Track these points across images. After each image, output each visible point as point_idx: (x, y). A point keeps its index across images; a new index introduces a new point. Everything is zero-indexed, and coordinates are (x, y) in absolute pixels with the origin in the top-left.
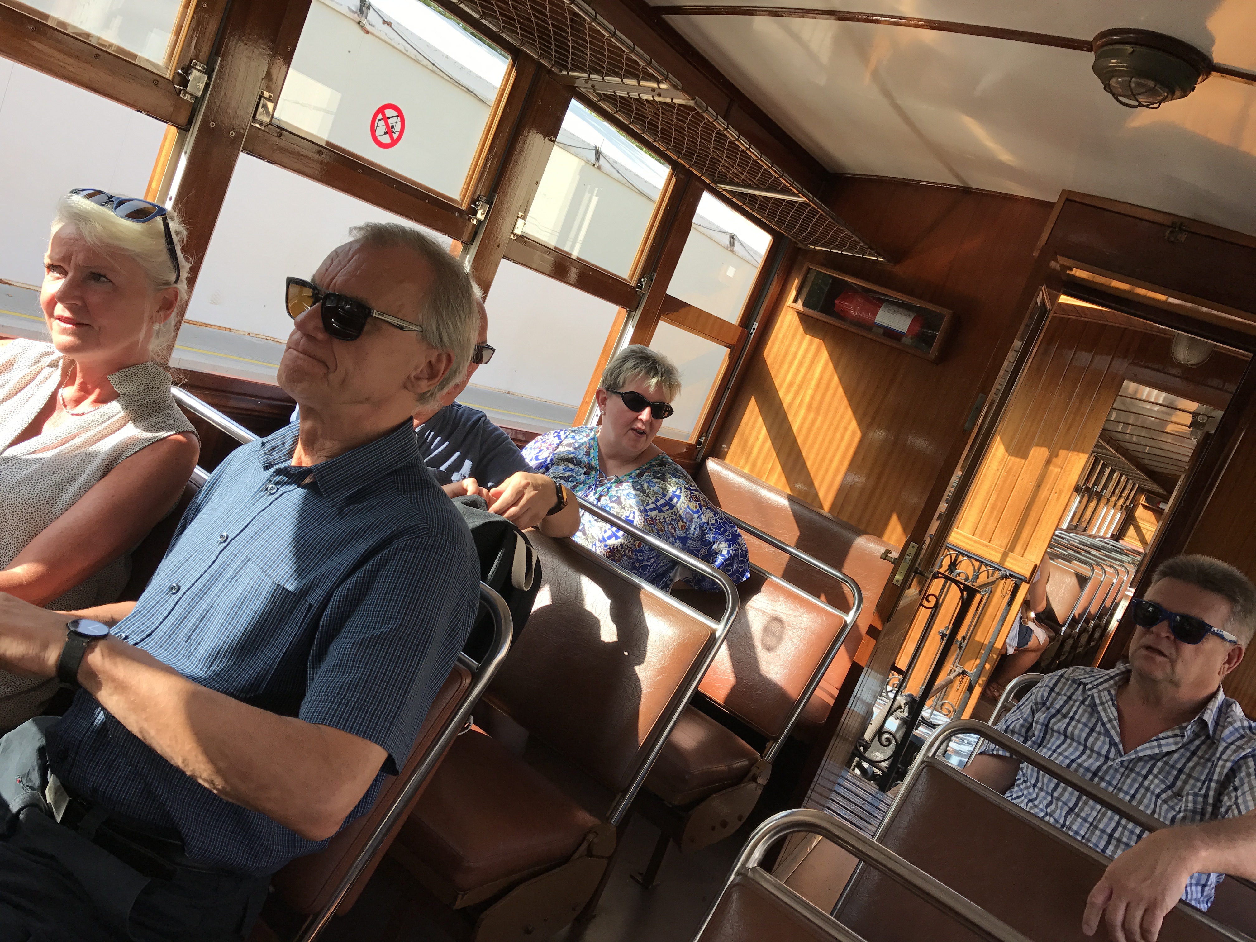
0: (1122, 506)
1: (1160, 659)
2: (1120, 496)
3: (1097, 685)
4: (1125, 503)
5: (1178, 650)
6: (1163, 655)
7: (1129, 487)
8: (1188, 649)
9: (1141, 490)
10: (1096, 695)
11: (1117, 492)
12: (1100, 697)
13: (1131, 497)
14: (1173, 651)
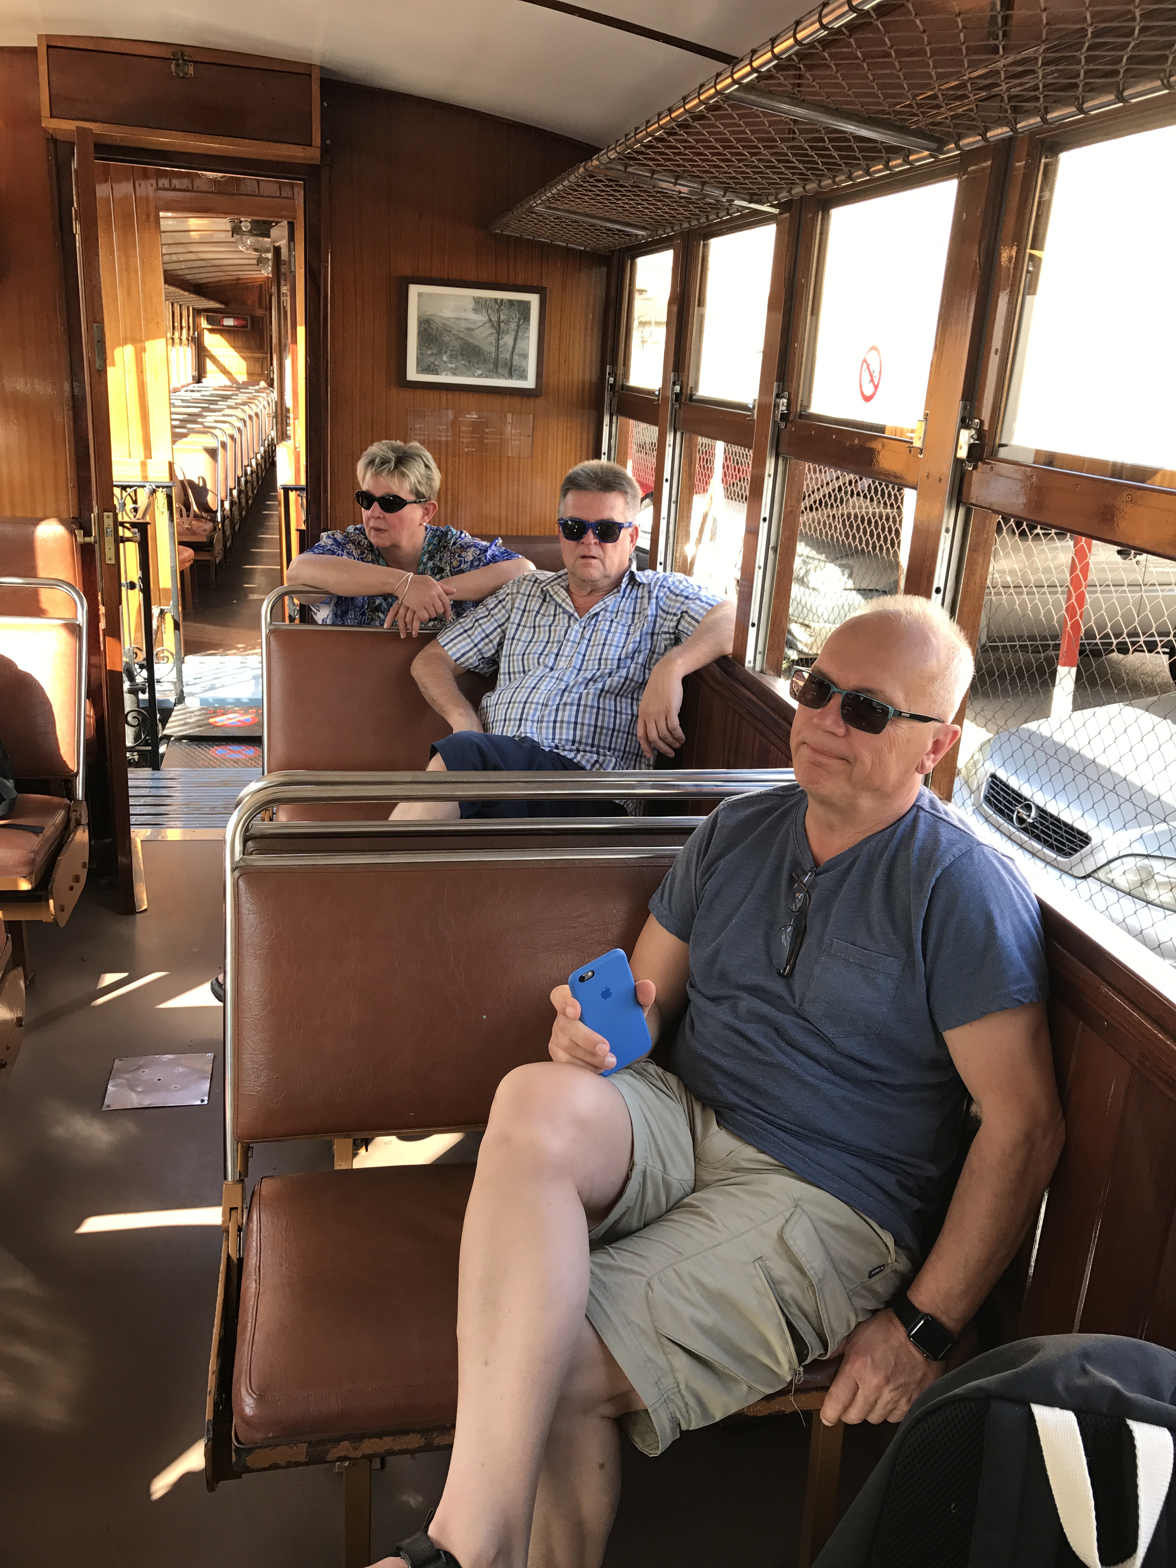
0: (188, 340)
1: (594, 561)
2: (182, 328)
3: (549, 583)
4: (189, 335)
5: (603, 549)
6: (594, 558)
7: (185, 313)
8: (609, 545)
9: (198, 312)
10: (550, 589)
11: (176, 324)
12: (553, 590)
13: (191, 325)
14: (601, 552)
